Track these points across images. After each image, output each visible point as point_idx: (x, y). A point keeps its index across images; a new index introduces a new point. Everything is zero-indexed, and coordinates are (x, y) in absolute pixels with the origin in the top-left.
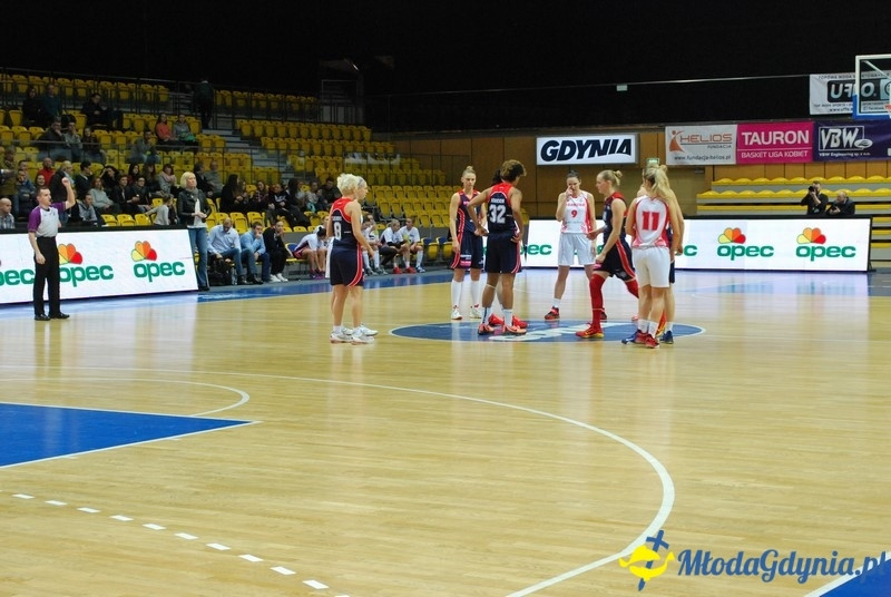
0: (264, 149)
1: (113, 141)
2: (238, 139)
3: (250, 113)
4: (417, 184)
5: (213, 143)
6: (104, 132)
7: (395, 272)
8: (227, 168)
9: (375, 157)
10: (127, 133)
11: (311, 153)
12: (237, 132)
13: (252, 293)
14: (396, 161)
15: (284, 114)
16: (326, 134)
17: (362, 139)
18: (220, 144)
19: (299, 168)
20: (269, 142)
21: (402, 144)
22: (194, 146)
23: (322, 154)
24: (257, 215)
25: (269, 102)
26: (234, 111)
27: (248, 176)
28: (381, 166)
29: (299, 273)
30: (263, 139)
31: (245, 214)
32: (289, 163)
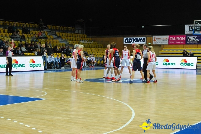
0: (62, 39)
1: (28, 36)
2: (56, 37)
3: (59, 31)
4: (97, 47)
5: (50, 38)
6: (26, 35)
7: (90, 67)
8: (53, 43)
9: (87, 41)
10: (31, 35)
11: (73, 40)
12: (56, 35)
13: (57, 71)
14: (92, 42)
15: (67, 31)
16: (76, 36)
17: (85, 37)
18: (52, 38)
19: (70, 44)
20: (63, 38)
21: (93, 39)
22: (46, 38)
23: (75, 40)
24: (59, 54)
25: (64, 29)
26: (56, 30)
27: (58, 45)
28: (88, 44)
29: (68, 67)
30: (62, 37)
31: (57, 53)
32: (68, 42)
